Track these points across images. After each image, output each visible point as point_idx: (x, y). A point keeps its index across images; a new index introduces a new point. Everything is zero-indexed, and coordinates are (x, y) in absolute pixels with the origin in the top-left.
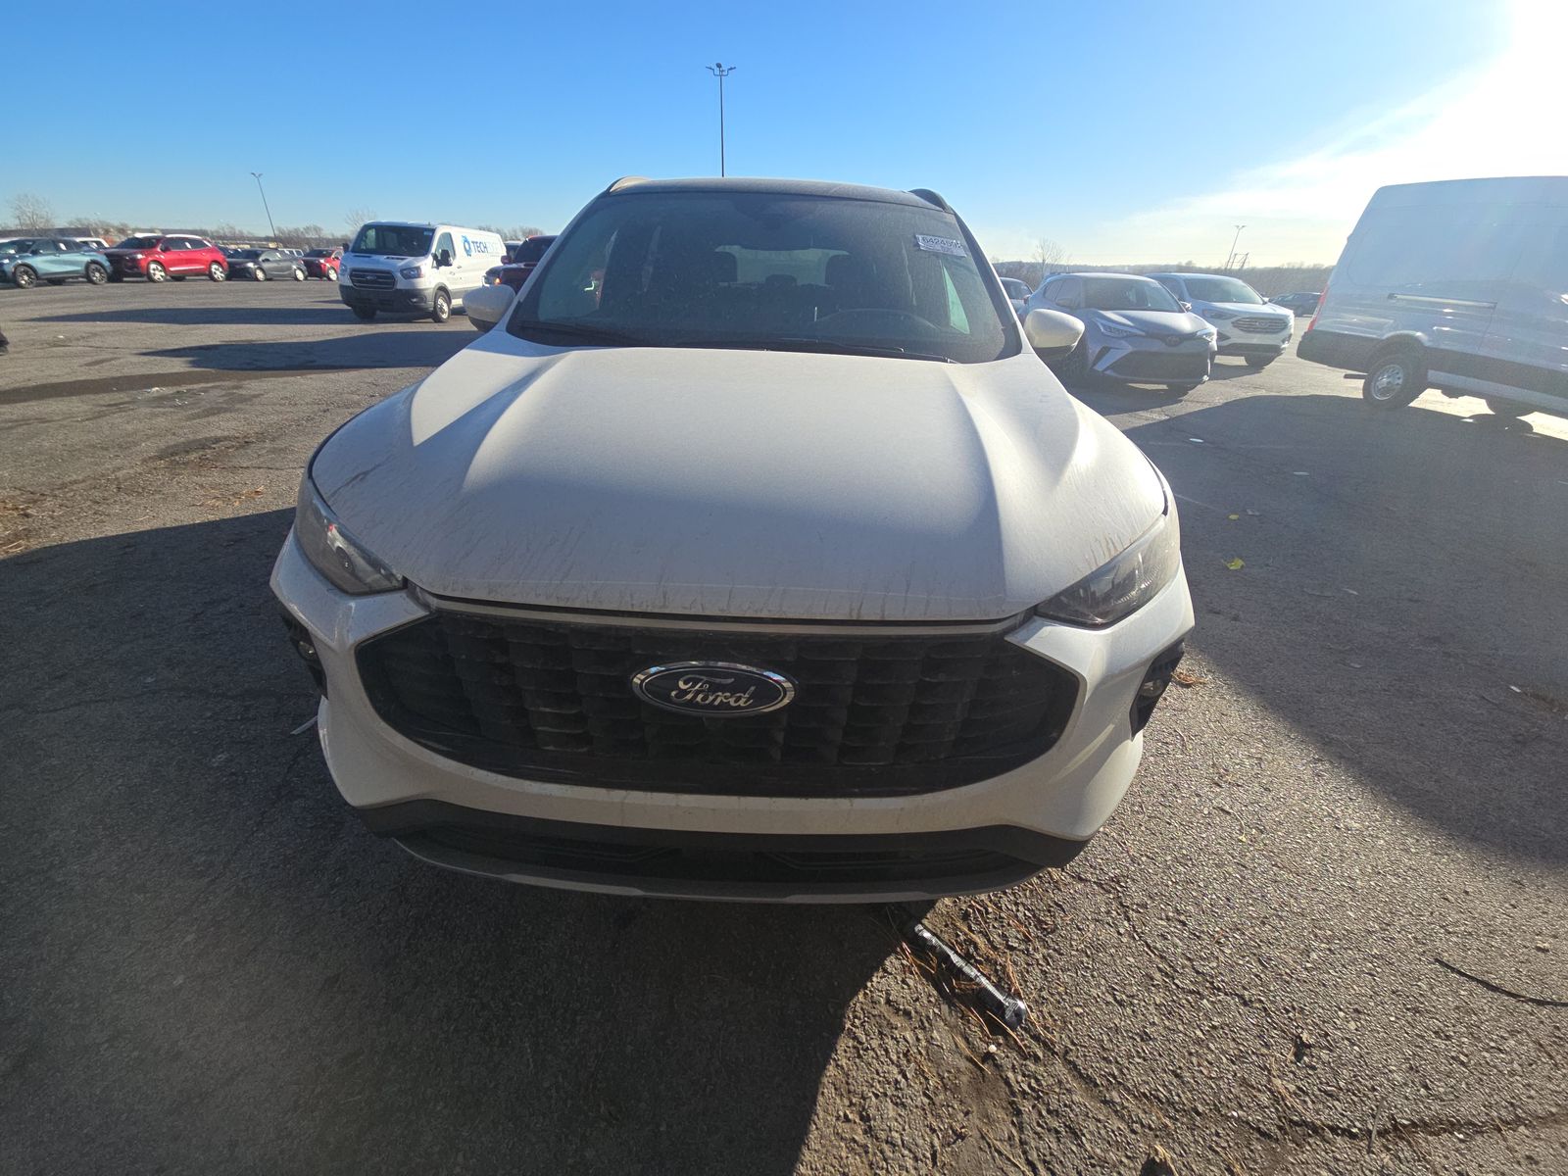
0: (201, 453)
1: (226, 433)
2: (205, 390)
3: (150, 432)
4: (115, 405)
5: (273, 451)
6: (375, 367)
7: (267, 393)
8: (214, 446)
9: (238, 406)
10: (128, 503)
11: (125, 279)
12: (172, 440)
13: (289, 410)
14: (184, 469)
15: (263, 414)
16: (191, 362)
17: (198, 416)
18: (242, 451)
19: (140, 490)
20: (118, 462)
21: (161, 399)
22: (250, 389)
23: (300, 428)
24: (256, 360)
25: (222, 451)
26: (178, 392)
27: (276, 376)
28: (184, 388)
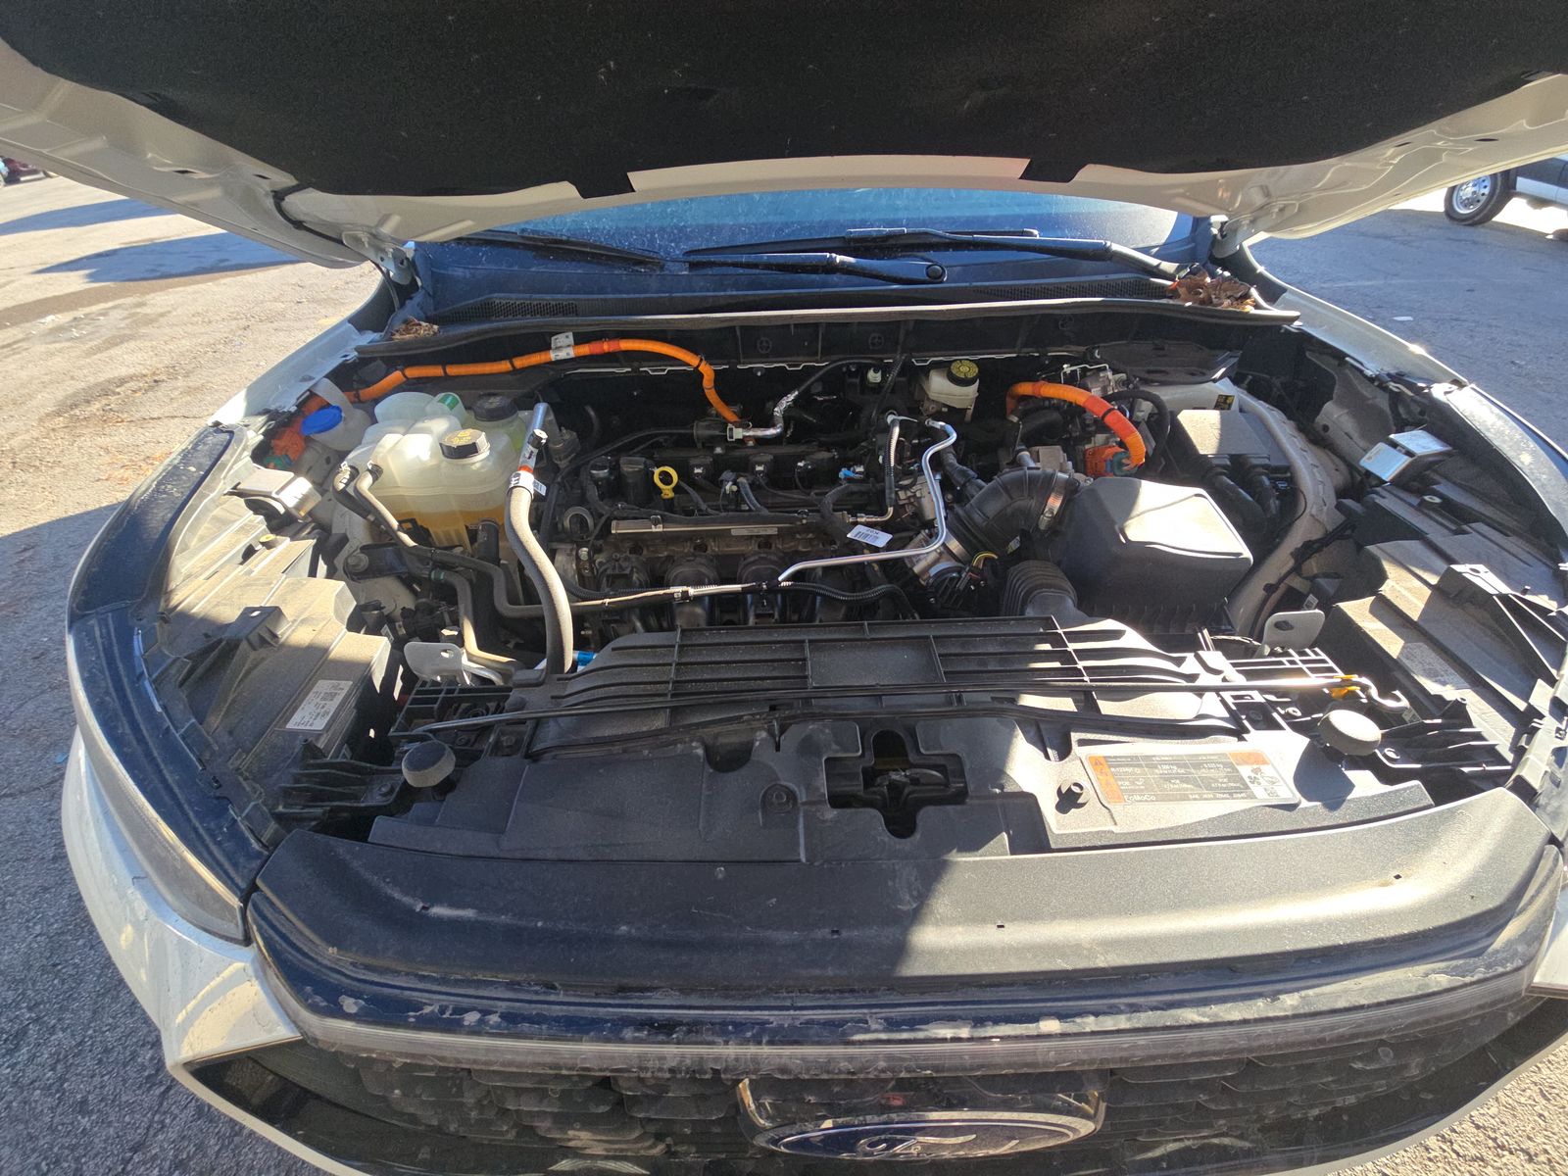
0: (104, 402)
1: (132, 371)
2: (104, 313)
3: (46, 378)
4: (9, 345)
5: (190, 391)
6: (298, 262)
7: (175, 309)
8: (118, 390)
9: (143, 330)
10: (24, 483)
11: (22, 179)
12: (70, 387)
13: (203, 331)
14: (87, 427)
15: (173, 338)
16: (90, 276)
17: (98, 350)
18: (150, 394)
19: (37, 463)
20: (12, 426)
21: (59, 329)
22: (154, 305)
23: (217, 355)
24: (161, 265)
25: (127, 397)
26: (75, 319)
27: (185, 284)
28: (80, 313)
